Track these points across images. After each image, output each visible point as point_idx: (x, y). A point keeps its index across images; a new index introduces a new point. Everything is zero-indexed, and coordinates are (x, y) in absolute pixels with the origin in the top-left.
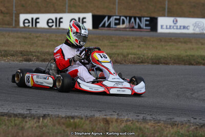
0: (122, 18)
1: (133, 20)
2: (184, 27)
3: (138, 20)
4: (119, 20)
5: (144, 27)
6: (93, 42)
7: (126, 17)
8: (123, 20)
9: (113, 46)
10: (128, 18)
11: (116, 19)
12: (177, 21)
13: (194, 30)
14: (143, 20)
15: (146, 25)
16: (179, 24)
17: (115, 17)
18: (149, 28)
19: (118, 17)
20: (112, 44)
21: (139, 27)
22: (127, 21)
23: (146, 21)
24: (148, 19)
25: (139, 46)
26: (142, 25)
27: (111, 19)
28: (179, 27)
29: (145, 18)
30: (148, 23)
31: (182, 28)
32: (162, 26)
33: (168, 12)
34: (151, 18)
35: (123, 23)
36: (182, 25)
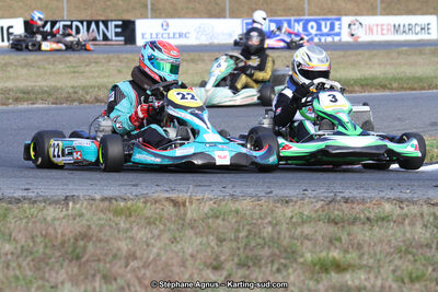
0: (75, 23)
1: (93, 26)
2: (181, 35)
3: (101, 26)
4: (70, 27)
5: (114, 38)
6: (39, 68)
7: (82, 22)
8: (77, 27)
9: (74, 72)
10: (85, 23)
11: (65, 26)
12: (168, 25)
13: (197, 38)
14: (111, 25)
15: (117, 34)
16: (171, 30)
17: (62, 23)
18: (122, 38)
19: (69, 23)
20: (72, 69)
21: (105, 38)
22: (83, 29)
23: (116, 26)
24: (120, 23)
25: (119, 71)
26: (109, 35)
27: (57, 26)
28: (171, 35)
29: (114, 23)
30: (119, 30)
31: (177, 36)
32: (143, 35)
33: (152, 9)
34: (124, 21)
35: (78, 31)
36: (177, 31)
